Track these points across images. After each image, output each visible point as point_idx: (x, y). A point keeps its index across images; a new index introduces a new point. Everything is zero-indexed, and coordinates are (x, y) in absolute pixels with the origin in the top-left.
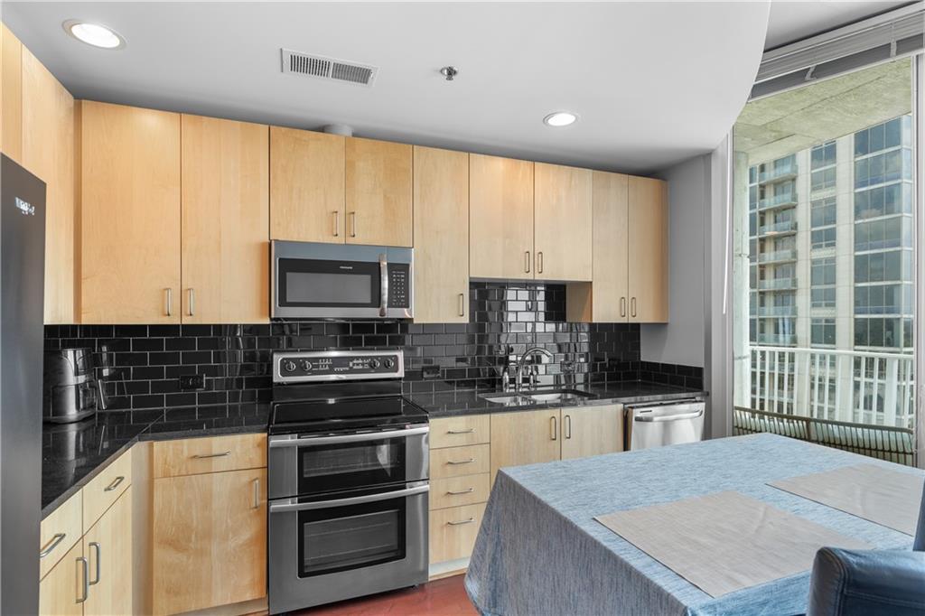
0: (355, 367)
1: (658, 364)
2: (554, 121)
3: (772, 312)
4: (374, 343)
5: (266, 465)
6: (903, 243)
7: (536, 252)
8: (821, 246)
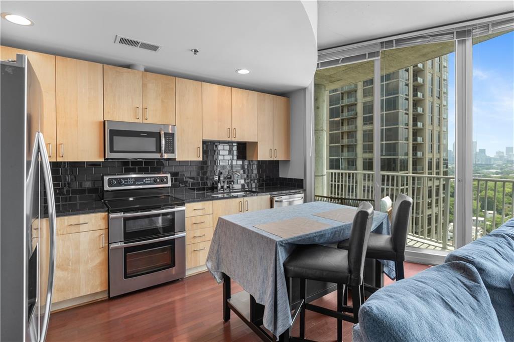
0: (146, 182)
1: (286, 178)
2: (241, 72)
3: (347, 155)
4: (155, 170)
5: (107, 227)
6: (400, 124)
7: (233, 128)
8: (367, 124)
